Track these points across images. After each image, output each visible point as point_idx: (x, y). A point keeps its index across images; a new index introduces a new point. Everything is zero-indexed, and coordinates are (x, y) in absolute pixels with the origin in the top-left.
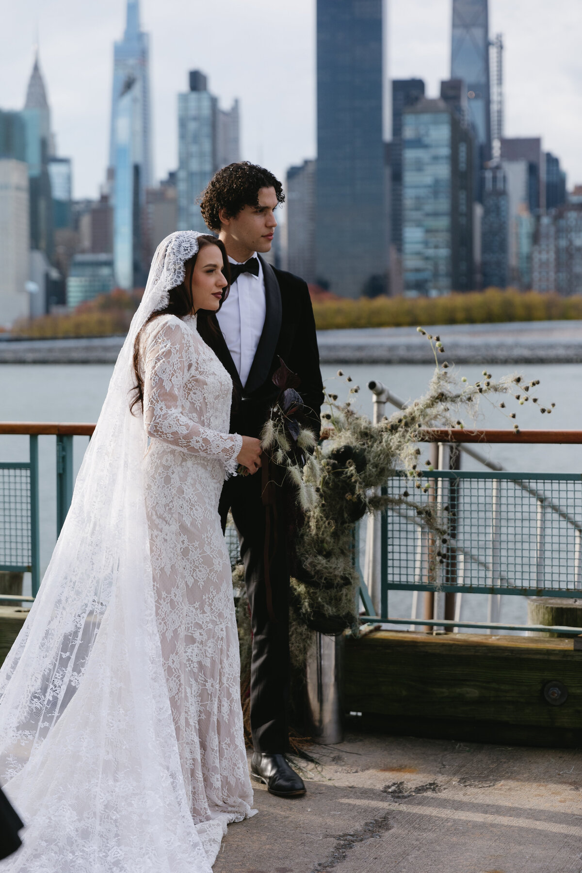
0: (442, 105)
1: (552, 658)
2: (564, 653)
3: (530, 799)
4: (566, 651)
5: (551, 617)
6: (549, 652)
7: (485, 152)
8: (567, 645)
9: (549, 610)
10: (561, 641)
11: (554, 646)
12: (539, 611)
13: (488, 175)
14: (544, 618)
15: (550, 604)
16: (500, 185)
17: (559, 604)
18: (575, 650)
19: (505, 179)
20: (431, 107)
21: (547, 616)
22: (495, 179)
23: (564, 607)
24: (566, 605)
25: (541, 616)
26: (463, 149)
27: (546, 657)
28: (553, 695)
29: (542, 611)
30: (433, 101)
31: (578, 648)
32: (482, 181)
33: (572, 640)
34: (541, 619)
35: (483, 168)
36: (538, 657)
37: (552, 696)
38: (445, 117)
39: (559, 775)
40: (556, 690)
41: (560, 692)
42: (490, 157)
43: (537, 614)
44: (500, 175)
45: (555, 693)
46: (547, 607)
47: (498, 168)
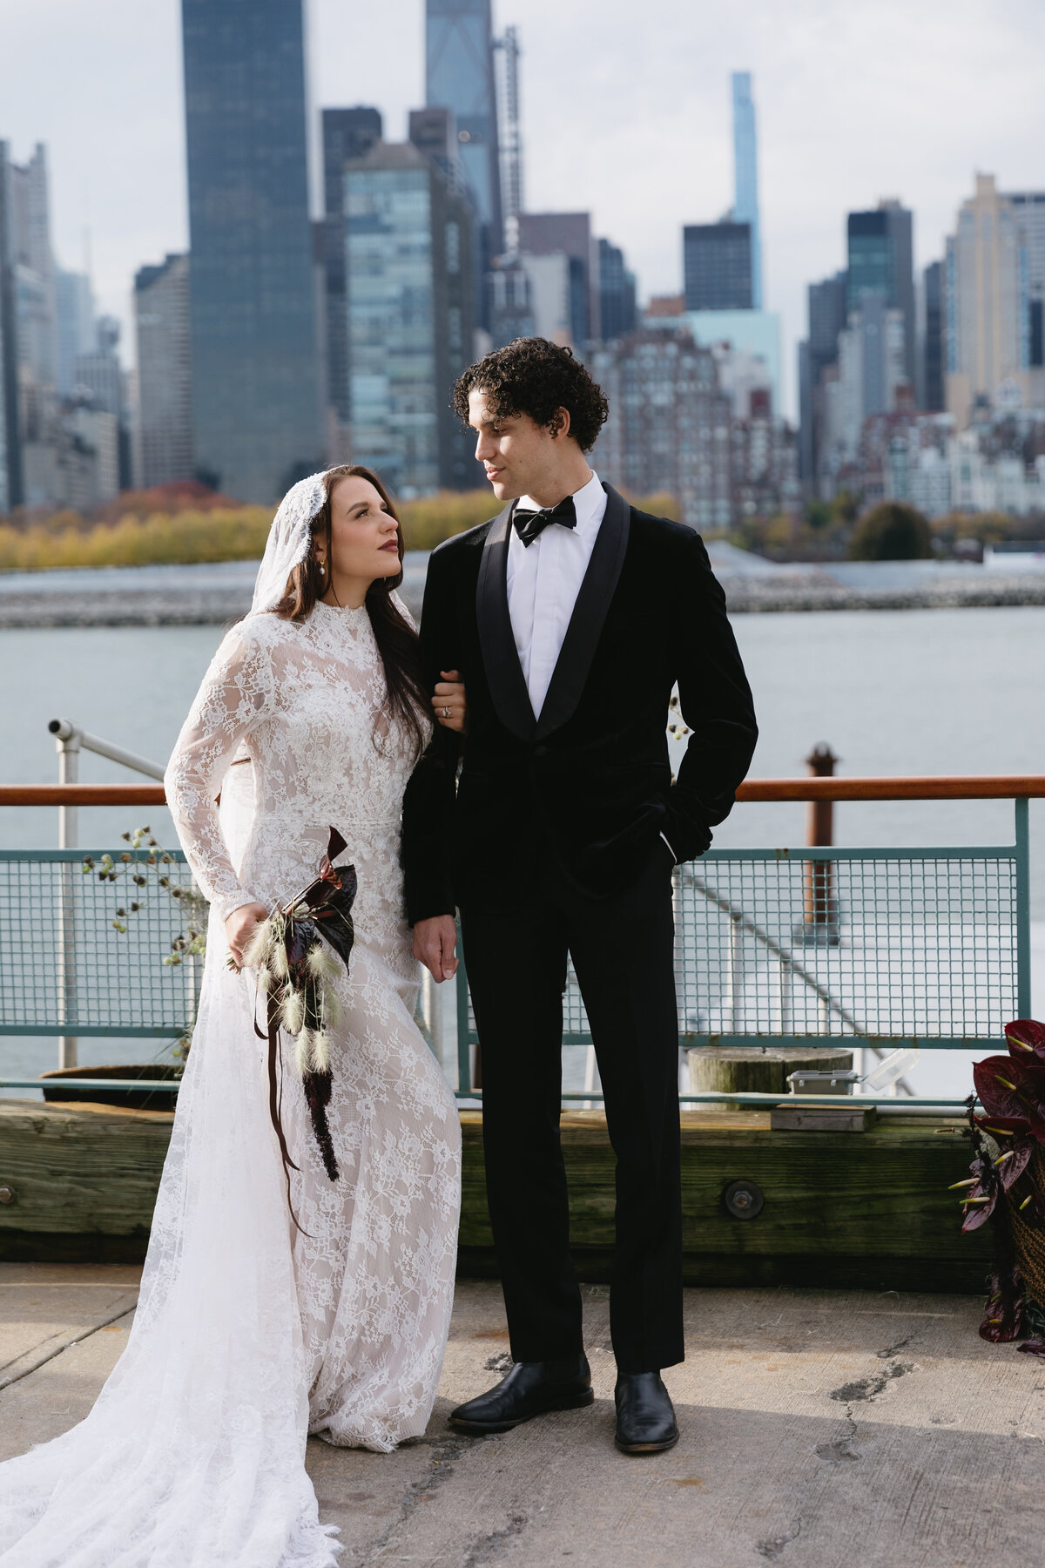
0: (413, 155)
1: (738, 1144)
2: (756, 1135)
3: (722, 1369)
4: (759, 1132)
5: (729, 1078)
6: (732, 1135)
7: (491, 239)
8: (759, 1122)
9: (725, 1066)
10: (748, 1115)
11: (739, 1124)
12: (709, 1069)
13: (499, 279)
14: (717, 1080)
15: (725, 1056)
16: (520, 299)
17: (741, 1057)
18: (774, 1130)
19: (528, 286)
20: (393, 159)
21: (721, 1077)
22: (510, 287)
23: (750, 1061)
24: (751, 1057)
25: (712, 1076)
26: (452, 233)
27: (727, 1143)
28: (740, 1202)
29: (714, 1068)
30: (395, 147)
31: (778, 1127)
32: (488, 291)
33: (768, 1114)
34: (712, 1081)
35: (488, 268)
36: (715, 1143)
37: (739, 1205)
38: (420, 176)
39: (760, 1328)
40: (745, 1195)
41: (751, 1198)
42: (501, 249)
43: (705, 1074)
44: (519, 279)
45: (743, 1199)
46: (722, 1062)
47: (515, 267)
